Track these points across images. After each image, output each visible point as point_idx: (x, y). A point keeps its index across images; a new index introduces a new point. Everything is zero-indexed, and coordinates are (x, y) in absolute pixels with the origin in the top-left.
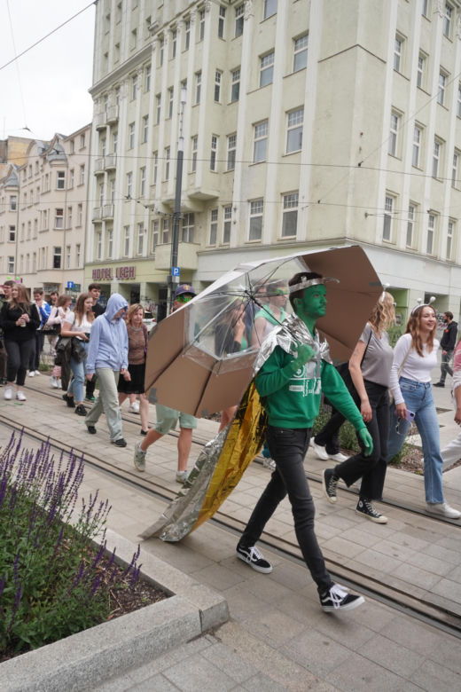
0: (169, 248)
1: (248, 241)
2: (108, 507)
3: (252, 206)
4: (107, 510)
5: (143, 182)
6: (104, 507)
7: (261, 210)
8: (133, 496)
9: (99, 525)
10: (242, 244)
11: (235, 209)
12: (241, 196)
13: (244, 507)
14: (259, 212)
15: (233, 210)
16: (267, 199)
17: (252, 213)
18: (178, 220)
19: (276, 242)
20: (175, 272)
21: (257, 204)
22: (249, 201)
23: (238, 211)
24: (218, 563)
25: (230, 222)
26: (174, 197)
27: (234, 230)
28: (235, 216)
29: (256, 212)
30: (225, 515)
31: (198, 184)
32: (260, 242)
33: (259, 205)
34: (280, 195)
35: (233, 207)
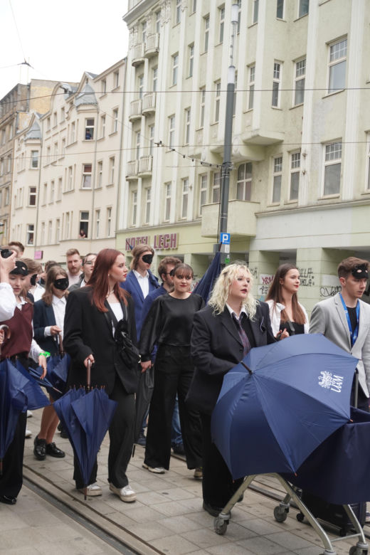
0: (215, 210)
1: (322, 196)
3: (327, 151)
7: (339, 155)
10: (314, 201)
11: (305, 155)
12: (313, 138)
14: (337, 157)
15: (302, 156)
16: (346, 140)
17: (327, 159)
18: (228, 172)
19: (359, 197)
20: (224, 239)
21: (333, 147)
22: (323, 144)
23: (308, 157)
25: (298, 173)
26: (223, 143)
27: (303, 182)
28: (305, 164)
29: (332, 158)
31: (255, 125)
32: (338, 198)
33: (337, 149)
34: (364, 134)
35: (302, 152)
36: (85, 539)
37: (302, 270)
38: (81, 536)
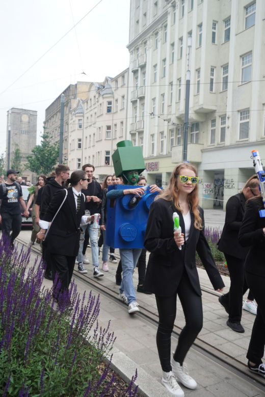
0: (181, 148)
1: (238, 140)
2: (114, 338)
3: (241, 114)
4: (113, 339)
5: (163, 104)
6: (111, 337)
7: (248, 117)
8: (144, 326)
9: (107, 351)
10: (234, 143)
11: (228, 118)
12: (233, 108)
13: (230, 341)
14: (246, 119)
15: (227, 119)
16: (252, 109)
17: (241, 120)
18: (187, 128)
19: (260, 140)
21: (245, 113)
22: (238, 111)
23: (230, 119)
24: (205, 387)
25: (225, 127)
26: (184, 113)
27: (227, 132)
28: (228, 123)
29: (244, 119)
30: (213, 347)
31: (201, 102)
32: (247, 140)
33: (246, 114)
34: (262, 105)
35: (227, 116)
36: (148, 326)
37: (227, 180)
38: (145, 324)
